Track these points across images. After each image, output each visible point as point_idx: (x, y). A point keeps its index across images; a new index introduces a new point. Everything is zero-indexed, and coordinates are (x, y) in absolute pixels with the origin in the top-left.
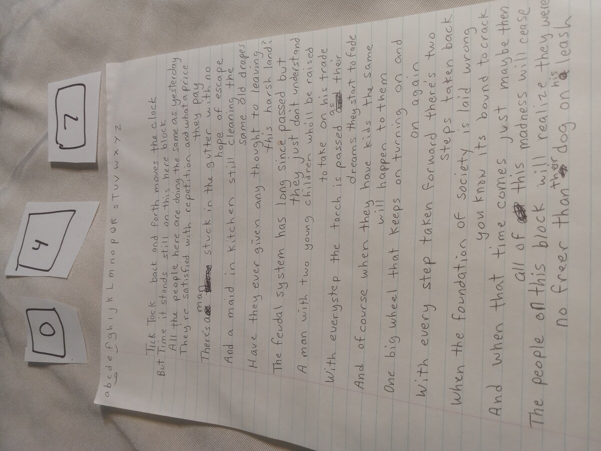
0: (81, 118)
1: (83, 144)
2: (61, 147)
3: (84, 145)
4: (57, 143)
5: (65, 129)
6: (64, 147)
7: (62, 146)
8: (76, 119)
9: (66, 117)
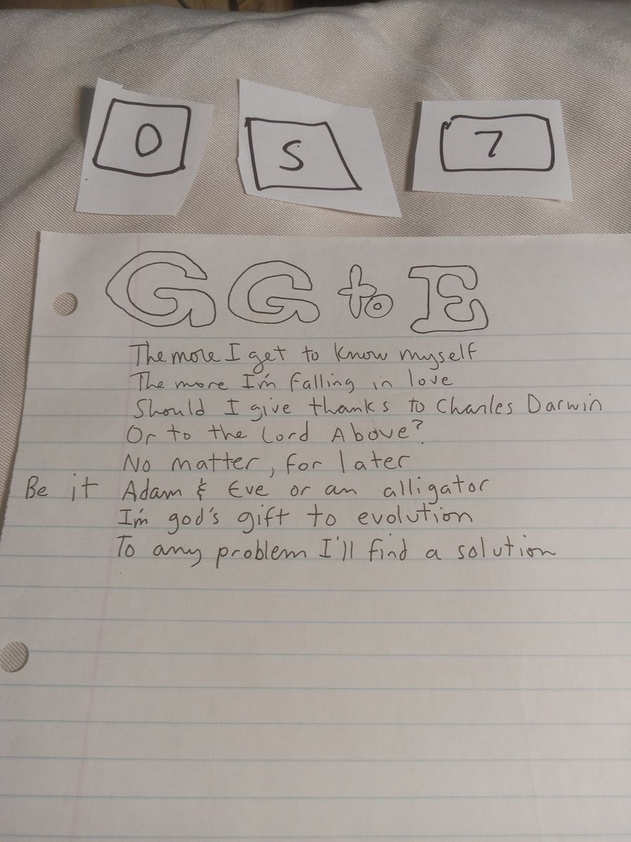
0: (492, 163)
1: (448, 168)
2: (446, 125)
3: (445, 169)
4: (453, 118)
5: (477, 133)
6: (445, 130)
7: (447, 128)
8: (491, 154)
9: (498, 134)
